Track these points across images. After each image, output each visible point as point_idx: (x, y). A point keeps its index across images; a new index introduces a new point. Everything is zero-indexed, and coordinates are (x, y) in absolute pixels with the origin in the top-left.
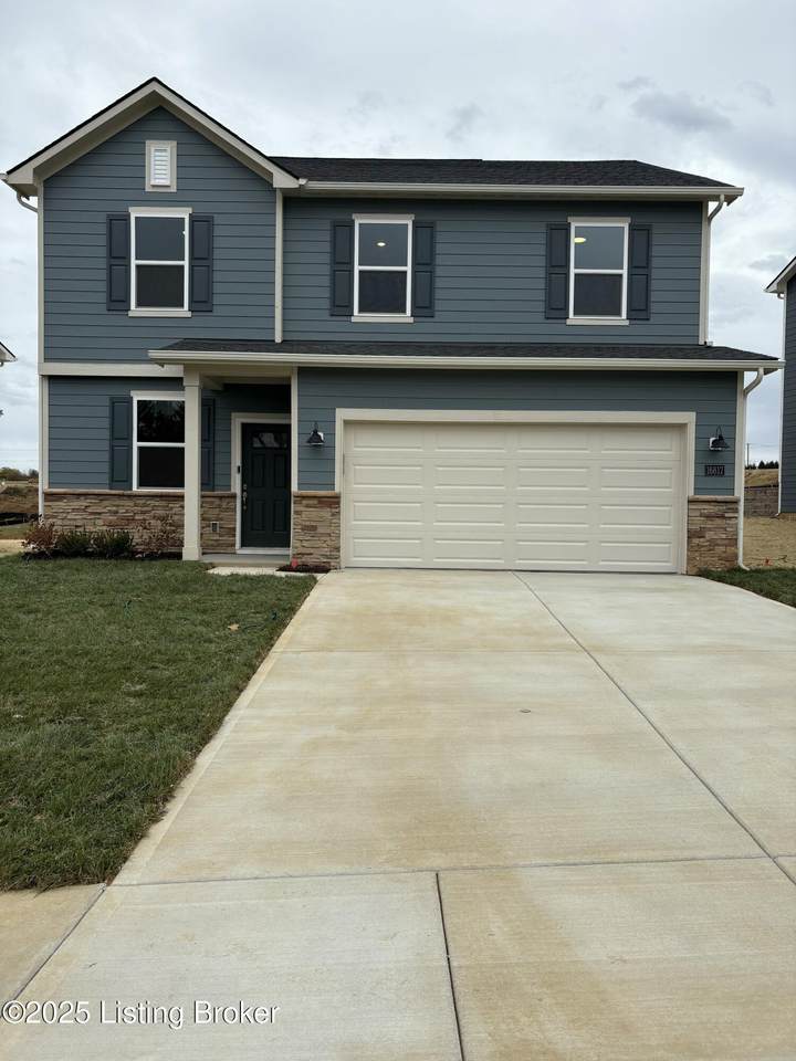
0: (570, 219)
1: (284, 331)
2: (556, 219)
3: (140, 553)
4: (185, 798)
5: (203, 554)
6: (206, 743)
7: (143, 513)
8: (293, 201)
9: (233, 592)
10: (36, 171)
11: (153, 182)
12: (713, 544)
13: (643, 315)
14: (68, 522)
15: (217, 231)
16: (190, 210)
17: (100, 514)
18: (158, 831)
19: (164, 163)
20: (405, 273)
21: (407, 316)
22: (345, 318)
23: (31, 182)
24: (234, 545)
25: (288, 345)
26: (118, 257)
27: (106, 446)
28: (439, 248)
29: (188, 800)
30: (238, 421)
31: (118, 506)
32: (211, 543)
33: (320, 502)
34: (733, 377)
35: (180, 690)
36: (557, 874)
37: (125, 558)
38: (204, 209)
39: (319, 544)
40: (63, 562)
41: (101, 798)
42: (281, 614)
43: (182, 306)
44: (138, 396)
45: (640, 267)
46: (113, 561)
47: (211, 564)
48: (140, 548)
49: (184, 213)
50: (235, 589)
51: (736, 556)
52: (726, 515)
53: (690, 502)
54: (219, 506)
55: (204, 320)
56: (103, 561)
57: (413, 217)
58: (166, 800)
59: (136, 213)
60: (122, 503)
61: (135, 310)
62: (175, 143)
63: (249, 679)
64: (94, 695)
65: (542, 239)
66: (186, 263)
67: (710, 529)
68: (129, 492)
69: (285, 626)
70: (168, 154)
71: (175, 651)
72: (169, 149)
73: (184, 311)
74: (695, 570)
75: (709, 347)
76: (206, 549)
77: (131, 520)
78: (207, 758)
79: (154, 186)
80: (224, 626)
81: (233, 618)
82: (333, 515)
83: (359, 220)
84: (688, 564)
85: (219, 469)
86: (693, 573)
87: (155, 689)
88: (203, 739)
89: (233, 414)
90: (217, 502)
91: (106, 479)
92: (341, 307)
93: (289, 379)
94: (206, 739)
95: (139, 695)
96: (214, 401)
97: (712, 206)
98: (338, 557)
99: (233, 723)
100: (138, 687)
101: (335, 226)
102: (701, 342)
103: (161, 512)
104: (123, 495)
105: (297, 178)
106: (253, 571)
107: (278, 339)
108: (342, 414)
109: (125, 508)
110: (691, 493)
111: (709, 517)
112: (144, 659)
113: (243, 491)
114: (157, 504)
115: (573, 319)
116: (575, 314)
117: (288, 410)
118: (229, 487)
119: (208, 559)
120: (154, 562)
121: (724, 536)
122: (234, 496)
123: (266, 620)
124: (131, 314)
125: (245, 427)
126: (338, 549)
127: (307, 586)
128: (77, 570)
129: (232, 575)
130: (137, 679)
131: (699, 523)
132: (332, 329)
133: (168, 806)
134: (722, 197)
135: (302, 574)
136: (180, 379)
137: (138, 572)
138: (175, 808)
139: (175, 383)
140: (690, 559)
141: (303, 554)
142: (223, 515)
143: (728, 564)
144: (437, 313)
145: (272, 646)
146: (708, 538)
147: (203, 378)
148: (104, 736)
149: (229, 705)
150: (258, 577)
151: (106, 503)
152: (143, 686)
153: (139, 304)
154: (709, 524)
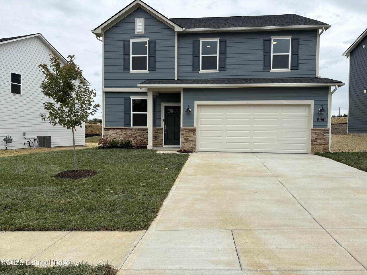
0: (271, 37)
1: (178, 76)
2: (266, 37)
3: (134, 147)
4: (162, 212)
5: (153, 147)
6: (165, 199)
7: (134, 134)
8: (181, 35)
9: (165, 158)
10: (102, 29)
11: (137, 31)
12: (320, 144)
13: (296, 68)
14: (111, 137)
15: (157, 45)
16: (148, 39)
17: (121, 134)
18: (157, 220)
19: (141, 25)
20: (217, 56)
21: (217, 71)
22: (197, 72)
23: (101, 33)
24: (162, 144)
25: (179, 81)
26: (126, 55)
27: (123, 113)
28: (228, 48)
29: (163, 213)
30: (163, 105)
31: (127, 132)
32: (156, 143)
33: (189, 131)
34: (327, 88)
35: (155, 185)
36: (264, 231)
37: (129, 148)
38: (153, 39)
39: (189, 144)
40: (111, 149)
41: (140, 211)
42: (180, 165)
43: (146, 69)
44: (133, 98)
45: (295, 52)
46: (126, 149)
47: (156, 150)
48: (134, 145)
49: (147, 40)
50: (165, 157)
51: (328, 148)
52: (325, 134)
53: (312, 130)
54: (158, 132)
55: (153, 73)
56: (123, 149)
57: (219, 38)
58: (157, 212)
59: (132, 40)
60: (128, 131)
61: (132, 71)
62: (144, 19)
63: (174, 183)
64: (131, 186)
65: (262, 44)
66: (147, 56)
67: (319, 139)
68: (130, 128)
69: (182, 168)
70: (142, 22)
71: (152, 175)
72: (142, 21)
73: (147, 71)
74: (314, 153)
75: (320, 78)
76: (154, 145)
77: (130, 136)
78: (166, 203)
79: (137, 32)
80: (164, 168)
81: (166, 166)
82: (194, 135)
83: (202, 40)
84: (311, 150)
85: (157, 120)
86: (313, 154)
87: (148, 185)
88: (164, 198)
89: (162, 103)
90: (157, 131)
91: (123, 124)
92: (196, 68)
93: (180, 92)
94: (165, 198)
95: (144, 186)
96: (156, 99)
97: (320, 31)
98: (195, 148)
99: (172, 194)
100: (143, 184)
101: (194, 42)
102: (317, 76)
103: (140, 134)
104: (128, 129)
105: (182, 28)
106: (170, 152)
107: (176, 79)
108: (197, 103)
109: (129, 133)
110: (312, 127)
111: (319, 135)
112: (143, 177)
113: (165, 127)
114: (139, 131)
115: (272, 70)
116: (273, 68)
117: (180, 102)
118: (160, 126)
119: (155, 149)
120: (139, 150)
121: (324, 141)
122: (162, 129)
123: (176, 167)
124: (130, 72)
125: (165, 107)
126: (195, 145)
127: (187, 157)
128: (116, 152)
129: (164, 153)
130: (142, 182)
131: (315, 137)
132: (193, 75)
133: (158, 214)
134: (324, 28)
135: (185, 153)
136: (147, 92)
137: (135, 152)
138: (160, 214)
139: (145, 94)
140: (312, 149)
141: (184, 147)
142: (159, 135)
143: (325, 150)
144: (227, 69)
145: (179, 174)
146: (318, 142)
147: (153, 92)
148: (137, 197)
149: (170, 190)
150: (172, 154)
151: (123, 131)
152: (145, 184)
153: (133, 69)
154: (319, 137)
